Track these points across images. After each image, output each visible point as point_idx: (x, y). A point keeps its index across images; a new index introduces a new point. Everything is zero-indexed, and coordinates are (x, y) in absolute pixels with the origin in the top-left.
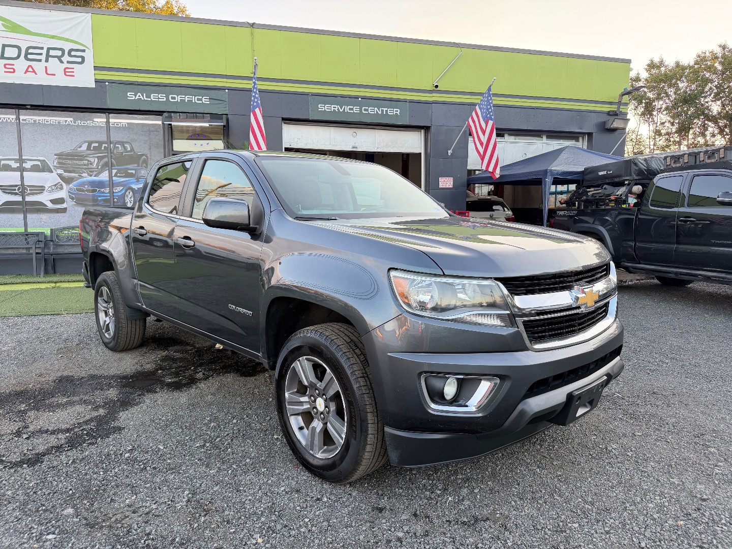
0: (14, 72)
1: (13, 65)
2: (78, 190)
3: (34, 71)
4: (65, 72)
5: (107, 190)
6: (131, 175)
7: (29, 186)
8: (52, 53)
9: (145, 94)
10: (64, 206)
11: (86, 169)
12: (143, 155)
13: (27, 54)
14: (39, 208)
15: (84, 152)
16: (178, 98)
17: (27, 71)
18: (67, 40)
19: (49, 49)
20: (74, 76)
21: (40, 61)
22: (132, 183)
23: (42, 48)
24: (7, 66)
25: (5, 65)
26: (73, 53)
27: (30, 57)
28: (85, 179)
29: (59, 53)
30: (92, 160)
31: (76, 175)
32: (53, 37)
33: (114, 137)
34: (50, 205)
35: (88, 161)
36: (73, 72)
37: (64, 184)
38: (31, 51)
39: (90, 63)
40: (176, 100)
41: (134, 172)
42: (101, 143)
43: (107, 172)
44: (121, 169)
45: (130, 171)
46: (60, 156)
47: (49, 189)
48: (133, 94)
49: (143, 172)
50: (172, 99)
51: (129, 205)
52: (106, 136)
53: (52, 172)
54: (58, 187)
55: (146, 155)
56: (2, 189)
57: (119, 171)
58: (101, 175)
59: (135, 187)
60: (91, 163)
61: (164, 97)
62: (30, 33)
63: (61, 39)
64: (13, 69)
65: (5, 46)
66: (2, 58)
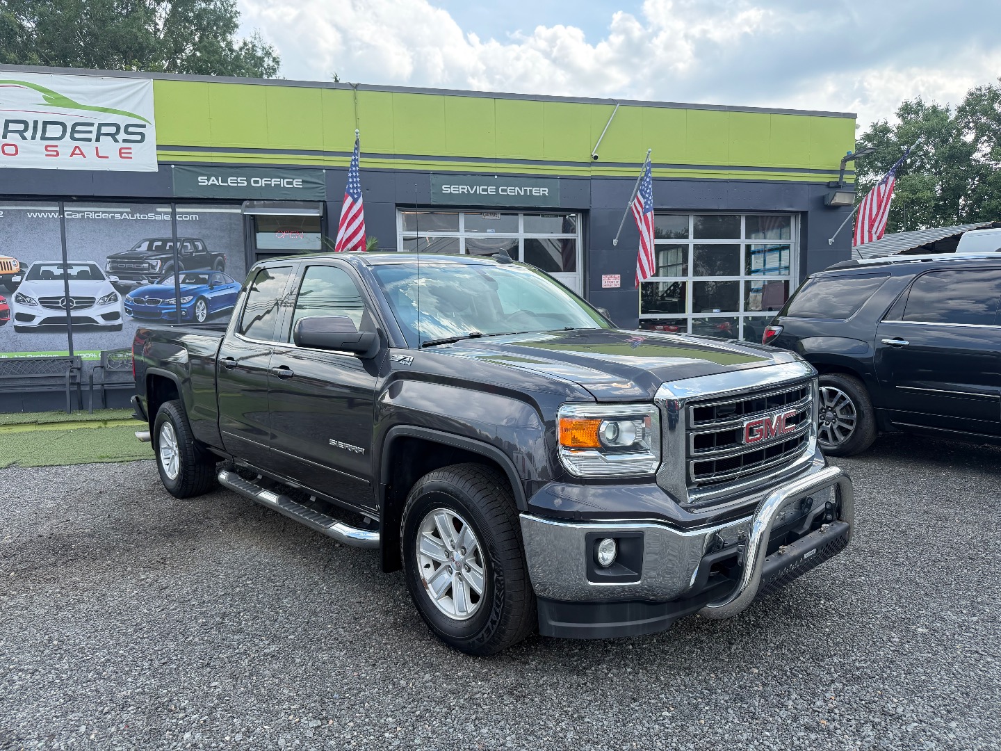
0: (58, 155)
1: (57, 146)
2: (137, 301)
3: (82, 154)
4: (120, 153)
5: (173, 301)
7: (75, 298)
8: (105, 130)
9: (220, 178)
10: (119, 322)
11: (145, 274)
13: (74, 131)
14: (86, 325)
16: (262, 182)
17: (73, 154)
18: (123, 113)
19: (100, 126)
20: (133, 158)
21: (90, 140)
23: (92, 125)
24: (49, 149)
25: (47, 147)
26: (131, 129)
27: (77, 136)
28: (144, 288)
29: (113, 130)
30: (154, 263)
31: (135, 282)
32: (105, 110)
33: (183, 233)
34: (102, 322)
35: (149, 264)
36: (131, 153)
37: (119, 294)
38: (78, 128)
39: (151, 141)
40: (259, 185)
41: (206, 277)
42: (165, 241)
43: (173, 278)
44: (190, 273)
46: (114, 259)
47: (101, 301)
48: (206, 178)
49: (218, 277)
50: (254, 183)
51: (201, 319)
52: (171, 232)
53: (104, 279)
54: (111, 298)
55: (222, 255)
56: (41, 303)
57: (188, 276)
58: (165, 282)
59: (208, 296)
60: (153, 267)
61: (245, 182)
62: (77, 106)
63: (115, 112)
64: (57, 151)
65: (45, 124)
66: (43, 138)
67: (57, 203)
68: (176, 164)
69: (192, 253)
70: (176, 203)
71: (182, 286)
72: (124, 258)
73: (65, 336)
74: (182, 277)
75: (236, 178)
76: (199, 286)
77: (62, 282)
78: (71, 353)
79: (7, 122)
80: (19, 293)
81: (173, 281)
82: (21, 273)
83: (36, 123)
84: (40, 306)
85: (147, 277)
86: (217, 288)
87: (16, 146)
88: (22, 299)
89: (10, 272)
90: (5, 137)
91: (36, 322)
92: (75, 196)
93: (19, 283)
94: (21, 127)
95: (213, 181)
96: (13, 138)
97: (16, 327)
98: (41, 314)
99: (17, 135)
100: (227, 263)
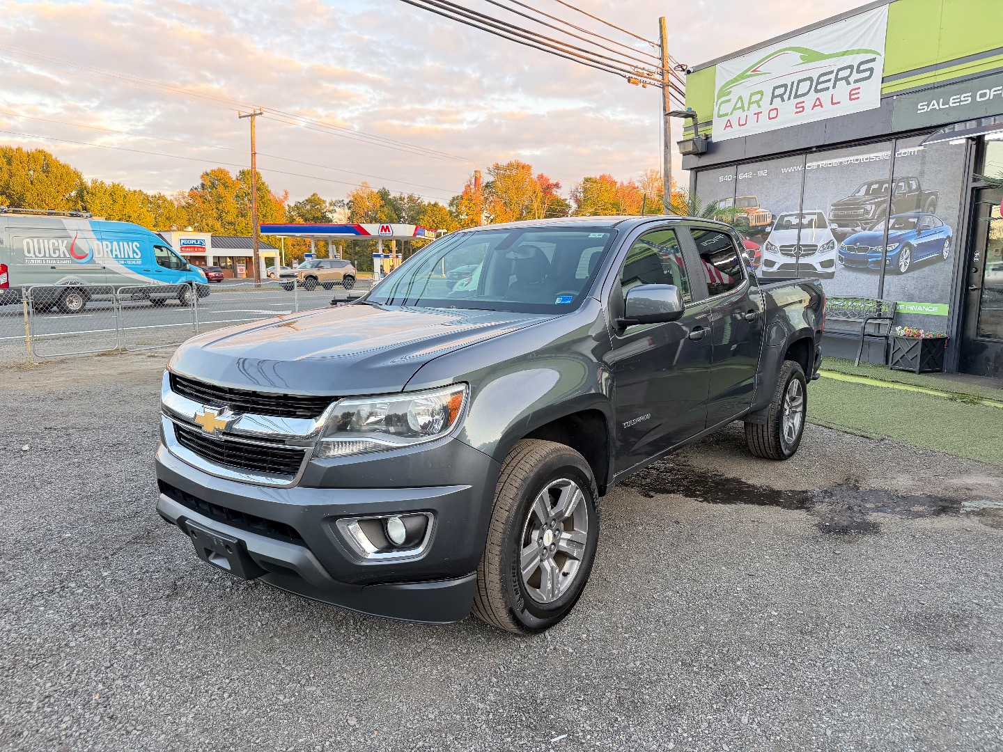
0: (803, 109)
1: (801, 103)
2: (849, 249)
3: (821, 105)
4: (850, 95)
5: (880, 248)
6: (912, 226)
7: (804, 246)
8: (842, 74)
9: (941, 100)
10: (830, 270)
11: (859, 220)
12: (930, 194)
13: (817, 85)
14: (808, 272)
15: (861, 199)
16: (990, 94)
17: (814, 106)
18: (859, 52)
19: (839, 70)
20: (858, 98)
21: (828, 88)
22: (911, 237)
23: (832, 72)
24: (798, 106)
25: (798, 103)
26: (862, 67)
27: (819, 87)
28: (857, 235)
29: (846, 73)
30: (868, 207)
31: (850, 229)
32: (844, 53)
33: (900, 172)
34: (819, 269)
35: (865, 210)
36: (858, 93)
37: (835, 240)
38: (822, 79)
39: (878, 75)
40: (985, 99)
41: (915, 220)
42: (881, 183)
43: (883, 223)
44: (900, 217)
45: (911, 220)
46: (837, 206)
47: (822, 249)
48: (924, 103)
49: (927, 221)
50: (980, 98)
51: (903, 269)
52: (888, 171)
53: (827, 227)
54: (830, 246)
55: (935, 194)
56: (781, 250)
57: (898, 221)
58: (875, 229)
59: (914, 243)
60: (867, 212)
61: (970, 99)
62: (821, 57)
63: (852, 52)
64: (803, 107)
65: (800, 81)
67: (801, 158)
68: (899, 94)
69: (904, 194)
70: (897, 139)
71: (891, 232)
72: (845, 204)
74: (892, 221)
75: (958, 96)
76: (907, 231)
77: (796, 231)
79: (775, 88)
80: (769, 242)
81: (883, 228)
82: (769, 225)
83: (793, 83)
84: (779, 254)
85: (861, 223)
86: (924, 233)
87: (776, 109)
88: (770, 247)
89: (766, 223)
90: (771, 104)
91: (775, 269)
92: (814, 147)
93: (769, 233)
94: (782, 90)
95: (934, 105)
96: (777, 101)
98: (781, 260)
99: (779, 99)
100: (940, 202)
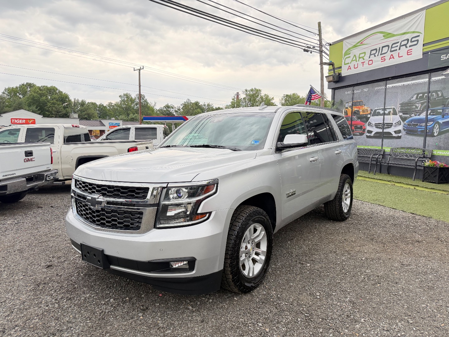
0: (385, 60)
1: (385, 57)
2: (408, 125)
3: (393, 58)
4: (408, 53)
5: (424, 124)
6: (440, 113)
7: (386, 124)
10: (400, 135)
14: (389, 136)
15: (414, 101)
17: (390, 58)
18: (411, 32)
19: (402, 41)
20: (411, 54)
21: (396, 50)
22: (439, 119)
24: (382, 58)
26: (413, 40)
27: (392, 49)
28: (412, 118)
29: (406, 42)
32: (404, 34)
33: (432, 88)
34: (394, 135)
35: (416, 106)
36: (411, 52)
37: (402, 121)
38: (394, 46)
39: (421, 43)
41: (441, 111)
42: (424, 94)
43: (425, 112)
44: (434, 110)
45: (439, 111)
46: (402, 105)
47: (395, 125)
48: (445, 55)
49: (447, 111)
51: (435, 134)
52: (427, 88)
53: (397, 115)
56: (375, 126)
58: (421, 115)
59: (441, 121)
62: (394, 35)
63: (408, 33)
64: (385, 59)
65: (383, 47)
66: (381, 54)
67: (384, 82)
68: (431, 51)
69: (435, 98)
70: (430, 72)
71: (429, 116)
72: (406, 104)
73: (381, 140)
74: (429, 111)
77: (382, 117)
78: (382, 148)
79: (371, 51)
80: (369, 122)
81: (425, 114)
82: (370, 114)
83: (380, 48)
85: (414, 113)
86: (446, 117)
87: (372, 60)
88: (370, 124)
89: (368, 113)
90: (369, 58)
91: (372, 134)
92: (390, 77)
93: (369, 118)
94: (375, 52)
96: (372, 57)
97: (367, 136)
98: (375, 130)
99: (373, 55)
